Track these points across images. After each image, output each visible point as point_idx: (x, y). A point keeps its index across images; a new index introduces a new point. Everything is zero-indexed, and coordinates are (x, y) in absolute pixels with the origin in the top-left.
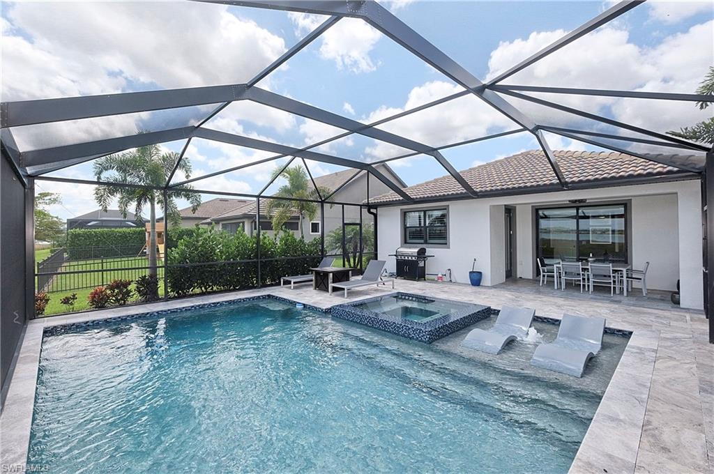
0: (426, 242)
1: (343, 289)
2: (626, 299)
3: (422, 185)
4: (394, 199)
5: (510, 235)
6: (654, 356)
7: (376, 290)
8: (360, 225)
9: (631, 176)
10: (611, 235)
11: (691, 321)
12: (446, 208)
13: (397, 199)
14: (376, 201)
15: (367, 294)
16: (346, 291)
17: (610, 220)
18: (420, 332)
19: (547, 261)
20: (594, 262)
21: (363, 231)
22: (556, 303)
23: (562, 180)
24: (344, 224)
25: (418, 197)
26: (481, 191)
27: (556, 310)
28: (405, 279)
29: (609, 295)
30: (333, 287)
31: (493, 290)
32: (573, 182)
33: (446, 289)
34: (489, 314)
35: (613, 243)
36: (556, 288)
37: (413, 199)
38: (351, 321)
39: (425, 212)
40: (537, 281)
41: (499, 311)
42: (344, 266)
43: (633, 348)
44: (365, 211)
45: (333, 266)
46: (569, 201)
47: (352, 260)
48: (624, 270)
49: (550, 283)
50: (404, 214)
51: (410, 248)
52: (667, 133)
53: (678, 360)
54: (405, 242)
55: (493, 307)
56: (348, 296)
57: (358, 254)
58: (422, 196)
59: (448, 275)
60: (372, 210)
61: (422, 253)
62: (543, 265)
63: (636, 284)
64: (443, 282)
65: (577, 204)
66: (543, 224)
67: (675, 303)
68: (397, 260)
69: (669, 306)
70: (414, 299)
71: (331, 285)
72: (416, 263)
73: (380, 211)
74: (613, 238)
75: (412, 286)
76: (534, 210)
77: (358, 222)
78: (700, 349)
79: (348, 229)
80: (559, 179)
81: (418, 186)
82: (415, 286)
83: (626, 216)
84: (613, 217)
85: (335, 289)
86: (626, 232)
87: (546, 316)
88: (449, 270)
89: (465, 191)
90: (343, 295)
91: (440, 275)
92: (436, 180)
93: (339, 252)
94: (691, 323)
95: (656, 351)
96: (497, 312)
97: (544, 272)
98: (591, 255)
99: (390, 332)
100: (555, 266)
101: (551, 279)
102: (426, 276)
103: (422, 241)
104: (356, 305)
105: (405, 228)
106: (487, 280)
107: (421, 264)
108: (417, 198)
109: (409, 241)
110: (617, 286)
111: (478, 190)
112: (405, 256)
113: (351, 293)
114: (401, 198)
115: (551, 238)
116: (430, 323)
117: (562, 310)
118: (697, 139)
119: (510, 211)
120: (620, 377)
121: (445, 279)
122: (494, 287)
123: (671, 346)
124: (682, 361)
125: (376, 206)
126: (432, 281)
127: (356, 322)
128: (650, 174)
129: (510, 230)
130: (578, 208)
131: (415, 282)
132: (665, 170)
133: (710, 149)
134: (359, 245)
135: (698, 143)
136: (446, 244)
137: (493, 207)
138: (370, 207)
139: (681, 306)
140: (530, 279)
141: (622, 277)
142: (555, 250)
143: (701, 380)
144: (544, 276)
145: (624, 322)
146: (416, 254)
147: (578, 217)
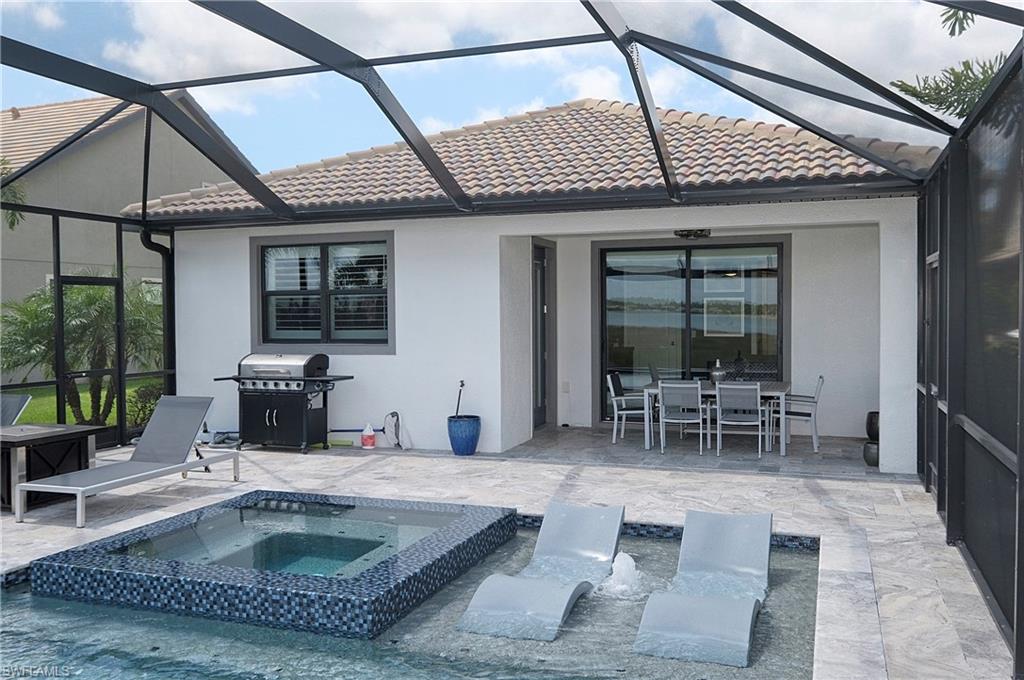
0: (327, 338)
1: (73, 497)
2: (787, 460)
3: (311, 169)
4: (231, 206)
5: (543, 314)
6: (872, 588)
7: (184, 492)
8: (117, 283)
9: (802, 180)
10: (743, 316)
11: (905, 499)
12: (385, 240)
13: (241, 205)
14: (171, 209)
15: (153, 507)
16: (80, 503)
17: (742, 280)
18: (344, 609)
19: (625, 381)
20: (724, 379)
21: (127, 306)
22: (656, 483)
23: (672, 180)
24: (62, 282)
25: (306, 202)
26: (480, 196)
27: (661, 503)
28: (265, 448)
29: (752, 456)
30: (30, 494)
31: (508, 464)
32: (690, 186)
33: (390, 470)
34: (513, 530)
35: (748, 335)
36: (647, 446)
37: (289, 208)
38: (111, 602)
39: (324, 248)
40: (602, 431)
41: (538, 520)
42: (61, 419)
43: (831, 576)
44: (132, 239)
45: (22, 422)
46: (676, 232)
47: (85, 398)
48: (782, 395)
49: (634, 436)
50: (261, 253)
51: (280, 354)
52: (893, 84)
53: (913, 592)
54: (265, 338)
55: (521, 510)
56: (88, 518)
57: (107, 378)
58: (316, 201)
59: (391, 430)
60: (155, 238)
61: (317, 368)
62: (620, 391)
63: (800, 427)
64: (377, 450)
65: (692, 241)
66: (615, 288)
67: (869, 465)
68: (242, 392)
69: (861, 470)
70: (295, 506)
71: (20, 489)
72: (300, 398)
73: (184, 240)
74: (748, 321)
75: (291, 468)
76: (597, 251)
77: (108, 273)
78: (937, 560)
79: (75, 296)
80: (665, 175)
81: (301, 170)
82: (300, 468)
83: (779, 273)
84: (748, 273)
85: (35, 501)
86: (781, 309)
87: (644, 521)
88: (394, 414)
89: (441, 191)
90: (69, 518)
91: (368, 432)
92: (354, 158)
93: (41, 372)
94: (907, 504)
95: (870, 577)
96: (534, 523)
97: (620, 408)
98: (718, 365)
99: (248, 620)
100: (646, 392)
101: (635, 425)
102: (331, 437)
103: (317, 334)
104: (122, 547)
105: (264, 297)
106: (492, 437)
107: (316, 402)
108: (301, 206)
109: (274, 334)
110: (767, 434)
111: (472, 192)
112: (265, 381)
113: (98, 509)
114: (253, 204)
115: (626, 324)
116: (370, 577)
117: (674, 500)
118: (940, 104)
119: (543, 252)
120: (828, 651)
121: (383, 441)
122: (510, 454)
123: (892, 562)
124: (918, 593)
125: (170, 224)
126: (347, 449)
127: (129, 605)
128: (835, 179)
129: (543, 304)
130: (689, 251)
131: (300, 456)
132: (862, 171)
133: (956, 129)
134: (112, 348)
135: (938, 115)
136: (385, 341)
137: (509, 241)
138: (149, 226)
139: (883, 468)
140: (586, 429)
141: (778, 412)
142: (635, 354)
143: (960, 630)
144: (620, 418)
145: (798, 515)
146: (301, 374)
147: (688, 274)
